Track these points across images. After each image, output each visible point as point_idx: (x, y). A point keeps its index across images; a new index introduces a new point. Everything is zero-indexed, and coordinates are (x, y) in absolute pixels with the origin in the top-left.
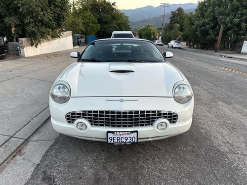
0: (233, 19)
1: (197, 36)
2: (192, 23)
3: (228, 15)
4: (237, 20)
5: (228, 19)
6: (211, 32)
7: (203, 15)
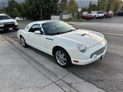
0: (46, 6)
1: (30, 14)
2: (26, 8)
3: (43, 5)
4: (47, 7)
5: (44, 7)
6: (37, 12)
7: (31, 4)
